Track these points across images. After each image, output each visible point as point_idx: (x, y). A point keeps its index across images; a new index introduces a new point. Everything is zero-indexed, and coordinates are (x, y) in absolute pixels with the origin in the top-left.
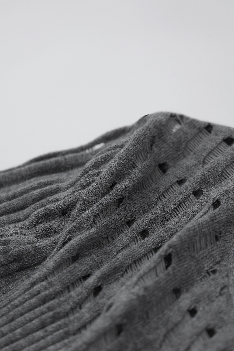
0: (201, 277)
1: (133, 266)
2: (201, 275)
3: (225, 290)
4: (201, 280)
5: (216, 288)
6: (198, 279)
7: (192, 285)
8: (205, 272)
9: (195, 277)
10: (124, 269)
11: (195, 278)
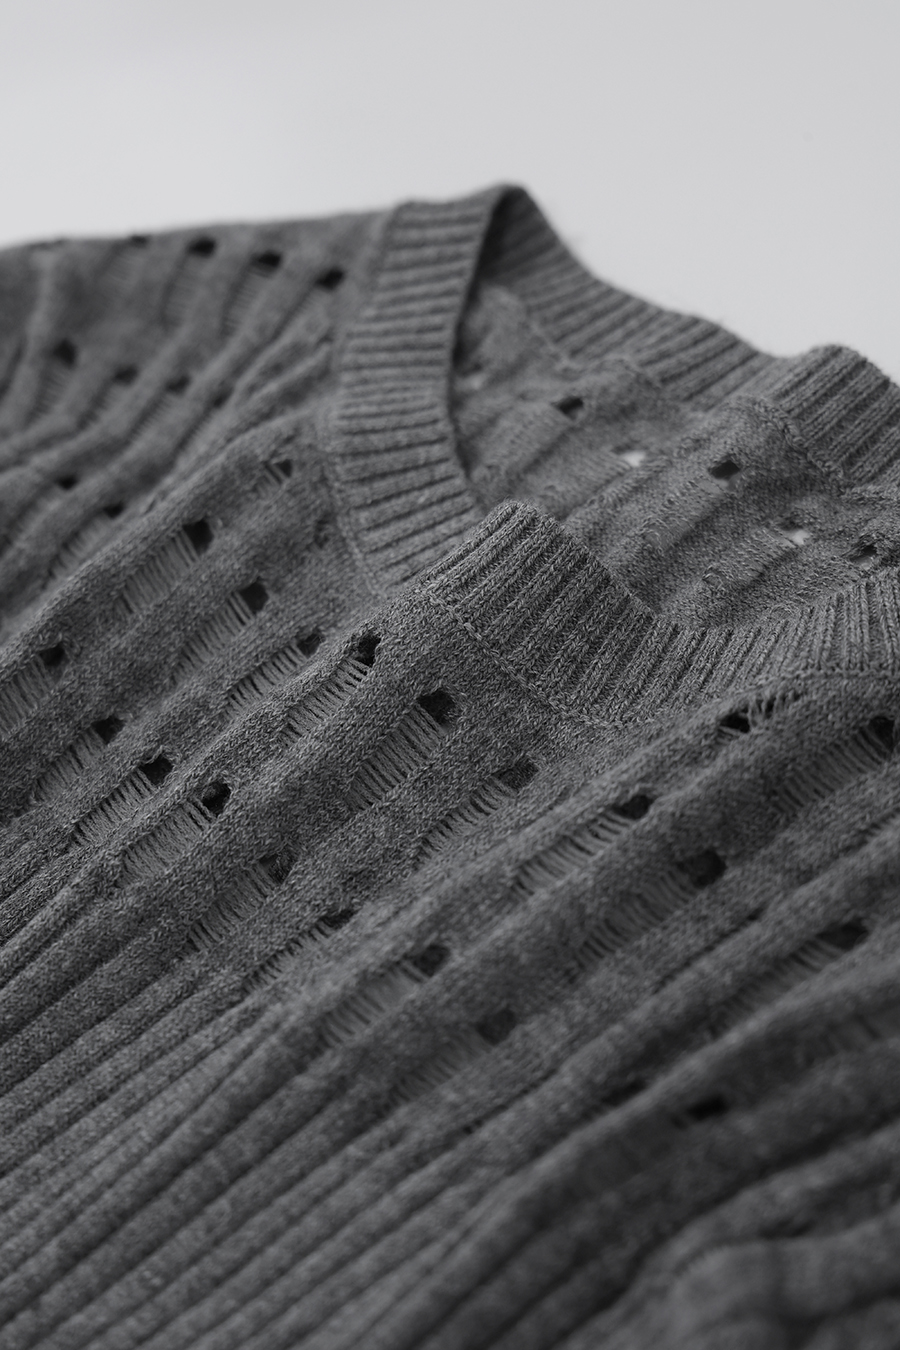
0: (253, 482)
1: (65, 557)
2: (253, 476)
3: (329, 529)
4: (254, 490)
5: (303, 520)
6: (247, 487)
7: (237, 507)
8: (261, 466)
9: (238, 483)
10: (44, 572)
11: (238, 487)
